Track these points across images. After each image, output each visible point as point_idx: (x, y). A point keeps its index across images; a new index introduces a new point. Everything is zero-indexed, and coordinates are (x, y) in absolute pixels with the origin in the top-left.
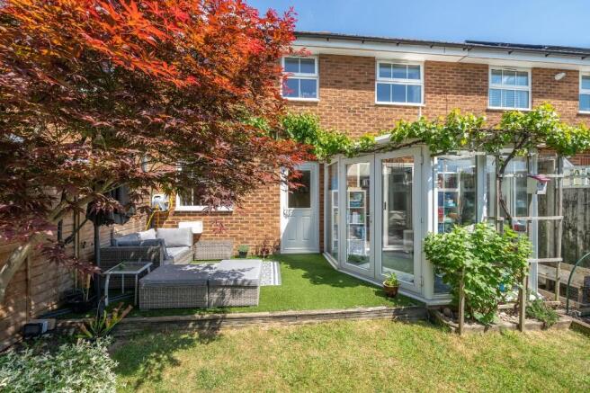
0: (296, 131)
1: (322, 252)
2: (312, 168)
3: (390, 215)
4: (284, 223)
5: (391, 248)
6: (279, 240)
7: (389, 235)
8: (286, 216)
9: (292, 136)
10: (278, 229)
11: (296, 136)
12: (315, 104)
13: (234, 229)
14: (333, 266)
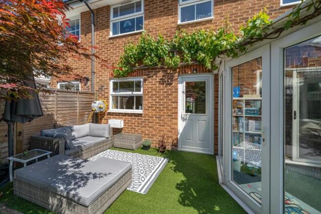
0: (190, 48)
1: (216, 154)
2: (207, 79)
3: (302, 124)
4: (181, 125)
5: (303, 162)
6: (177, 139)
7: (301, 147)
8: (183, 119)
9: (187, 52)
10: (176, 130)
11: (190, 51)
12: (210, 21)
13: (143, 127)
14: (220, 177)
